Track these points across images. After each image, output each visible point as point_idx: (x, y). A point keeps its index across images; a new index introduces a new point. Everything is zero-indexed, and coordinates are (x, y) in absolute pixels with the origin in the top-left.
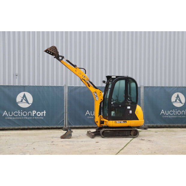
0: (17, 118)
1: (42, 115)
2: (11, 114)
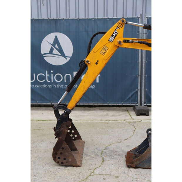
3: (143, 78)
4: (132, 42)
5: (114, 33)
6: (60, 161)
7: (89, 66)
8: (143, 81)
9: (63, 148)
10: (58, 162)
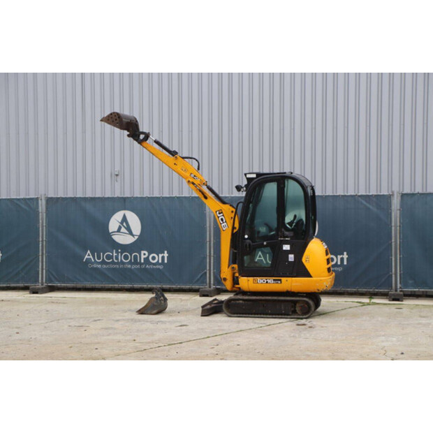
0: (111, 266)
1: (160, 261)
2: (99, 258)
3: (212, 258)
8: (212, 261)
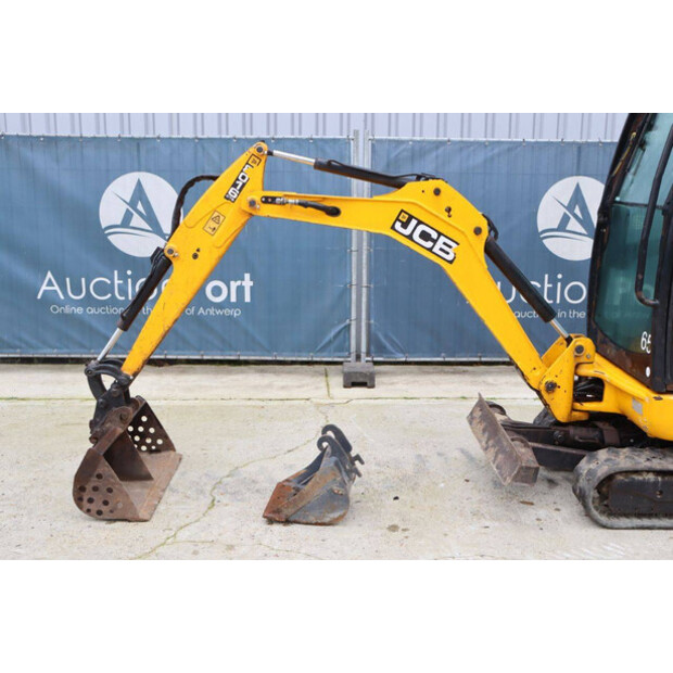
3: (364, 290)
4: (283, 204)
5: (237, 179)
6: (94, 508)
7: (175, 264)
8: (364, 299)
9: (99, 476)
10: (88, 511)
